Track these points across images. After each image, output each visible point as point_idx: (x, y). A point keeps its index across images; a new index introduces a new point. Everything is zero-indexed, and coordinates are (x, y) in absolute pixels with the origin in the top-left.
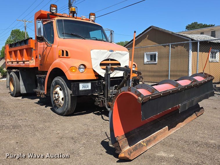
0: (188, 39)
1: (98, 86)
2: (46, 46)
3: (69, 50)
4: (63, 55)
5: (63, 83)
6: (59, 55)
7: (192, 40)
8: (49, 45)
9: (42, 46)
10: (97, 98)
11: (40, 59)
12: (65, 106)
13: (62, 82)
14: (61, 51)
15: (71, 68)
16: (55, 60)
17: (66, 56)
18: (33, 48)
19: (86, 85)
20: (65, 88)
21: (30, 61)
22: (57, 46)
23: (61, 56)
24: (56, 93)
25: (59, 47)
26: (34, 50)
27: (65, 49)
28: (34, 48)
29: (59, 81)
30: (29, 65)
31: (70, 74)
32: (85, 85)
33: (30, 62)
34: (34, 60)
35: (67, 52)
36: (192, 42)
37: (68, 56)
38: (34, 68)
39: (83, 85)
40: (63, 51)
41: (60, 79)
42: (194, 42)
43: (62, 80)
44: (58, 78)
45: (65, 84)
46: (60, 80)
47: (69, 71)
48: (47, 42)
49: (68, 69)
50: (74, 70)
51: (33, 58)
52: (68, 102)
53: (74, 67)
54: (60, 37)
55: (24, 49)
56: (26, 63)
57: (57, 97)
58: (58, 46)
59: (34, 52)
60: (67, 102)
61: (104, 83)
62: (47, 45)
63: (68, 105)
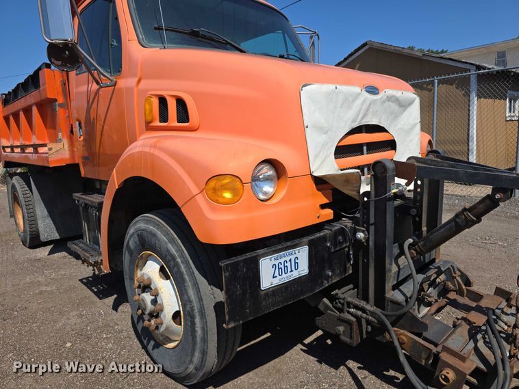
0: (468, 67)
1: (335, 252)
2: (95, 87)
3: (192, 94)
4: (164, 117)
5: (173, 250)
6: (149, 118)
7: (479, 67)
8: (105, 81)
9: (84, 88)
10: (325, 300)
11: (82, 138)
12: (193, 354)
13: (170, 246)
14: (156, 102)
15: (212, 184)
16: (134, 140)
17: (179, 121)
18: (56, 100)
19: (288, 259)
20: (186, 277)
21: (50, 146)
22: (136, 80)
23: (157, 123)
24: (146, 287)
25: (143, 84)
26: (60, 105)
27: (170, 89)
28: (60, 100)
29: (154, 235)
30: (47, 158)
31: (210, 215)
32: (282, 261)
33: (50, 149)
34: (65, 142)
35: (181, 103)
36: (478, 75)
37: (187, 120)
38: (68, 166)
39: (277, 262)
40: (163, 101)
41: (158, 225)
42: (483, 74)
43: (167, 234)
44: (148, 221)
45: (182, 256)
46: (159, 233)
47: (201, 201)
48: (96, 69)
49: (195, 190)
50: (227, 195)
51: (60, 135)
52: (205, 340)
53: (227, 180)
54: (145, 42)
55: (33, 104)
56: (41, 150)
57: (150, 307)
58: (139, 81)
59: (60, 113)
60: (198, 339)
61: (360, 235)
62: (98, 83)
63: (204, 353)
